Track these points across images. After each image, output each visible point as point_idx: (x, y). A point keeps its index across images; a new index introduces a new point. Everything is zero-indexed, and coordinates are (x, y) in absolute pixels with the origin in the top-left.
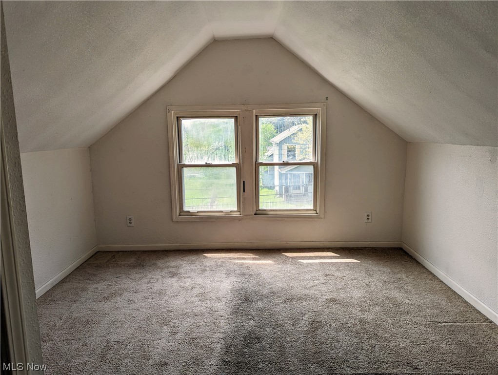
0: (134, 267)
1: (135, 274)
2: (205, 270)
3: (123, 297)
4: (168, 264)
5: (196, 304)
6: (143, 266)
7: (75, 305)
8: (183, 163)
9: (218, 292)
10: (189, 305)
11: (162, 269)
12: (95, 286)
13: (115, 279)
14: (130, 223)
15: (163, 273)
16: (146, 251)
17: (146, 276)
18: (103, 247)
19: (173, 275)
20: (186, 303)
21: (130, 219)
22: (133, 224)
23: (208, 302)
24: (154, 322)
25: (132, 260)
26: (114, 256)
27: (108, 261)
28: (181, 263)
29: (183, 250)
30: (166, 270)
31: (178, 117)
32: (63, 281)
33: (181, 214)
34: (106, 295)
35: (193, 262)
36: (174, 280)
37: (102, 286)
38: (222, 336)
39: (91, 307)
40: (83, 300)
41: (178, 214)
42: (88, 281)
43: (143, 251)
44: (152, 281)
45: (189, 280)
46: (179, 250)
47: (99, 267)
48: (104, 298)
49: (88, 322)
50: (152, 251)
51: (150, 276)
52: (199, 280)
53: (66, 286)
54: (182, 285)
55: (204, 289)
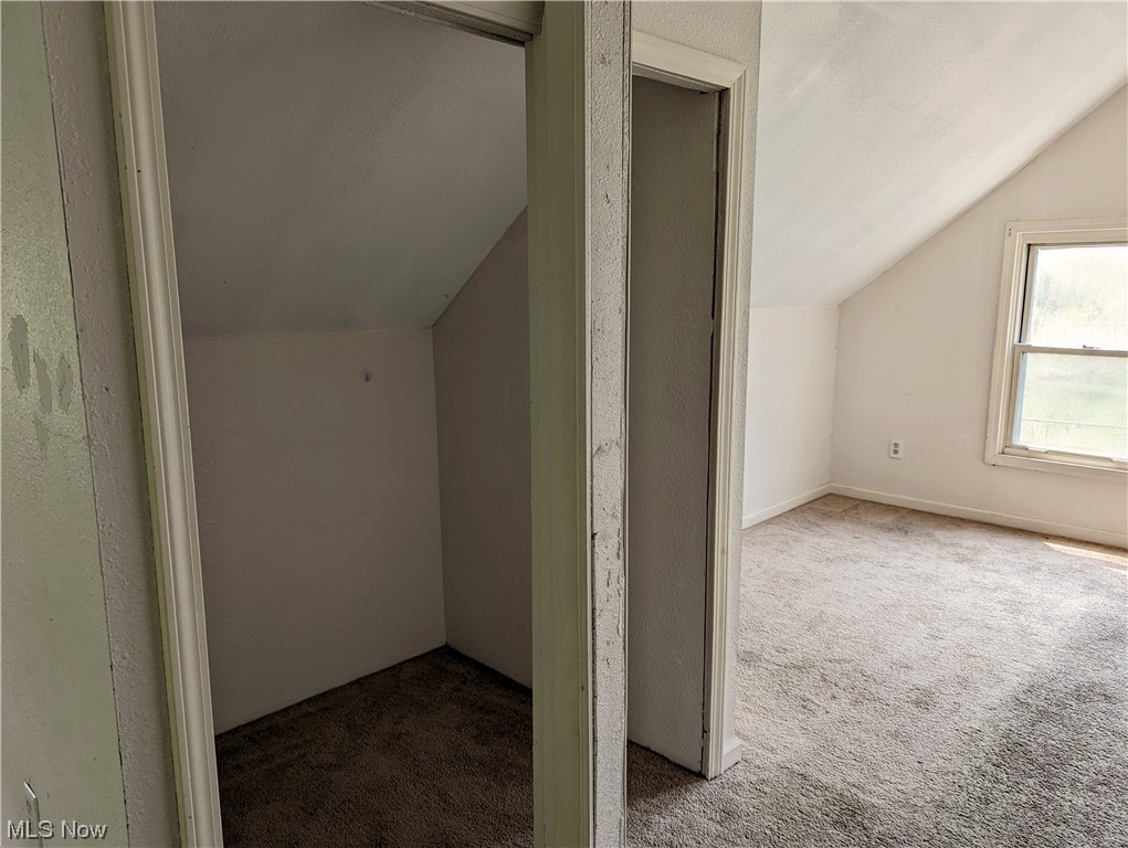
0: (890, 530)
1: (886, 540)
2: (1038, 569)
3: (858, 566)
4: (956, 541)
5: (994, 613)
6: (906, 532)
7: (781, 556)
8: (1028, 343)
9: (1051, 609)
10: (979, 610)
11: (942, 545)
12: (816, 540)
13: (852, 540)
14: (896, 452)
15: (943, 553)
16: (918, 511)
17: (907, 548)
18: (841, 487)
19: (964, 560)
20: (975, 605)
21: (896, 445)
22: (900, 455)
23: (1022, 618)
24: (903, 612)
25: (888, 519)
26: (856, 507)
27: (845, 511)
28: (988, 545)
29: (999, 526)
30: (951, 549)
31: (1029, 245)
32: (768, 522)
33: (1007, 450)
34: (831, 557)
35: (1016, 550)
36: (963, 567)
37: (827, 543)
38: (1028, 669)
39: (805, 564)
40: (793, 553)
41: (999, 448)
42: (807, 531)
43: (913, 510)
44: (918, 558)
45: (995, 575)
46: (991, 525)
47: (827, 516)
48: (828, 559)
49: (796, 581)
50: (930, 514)
51: (915, 549)
52: (1017, 582)
53: (772, 529)
54: (976, 579)
55: (1021, 596)
